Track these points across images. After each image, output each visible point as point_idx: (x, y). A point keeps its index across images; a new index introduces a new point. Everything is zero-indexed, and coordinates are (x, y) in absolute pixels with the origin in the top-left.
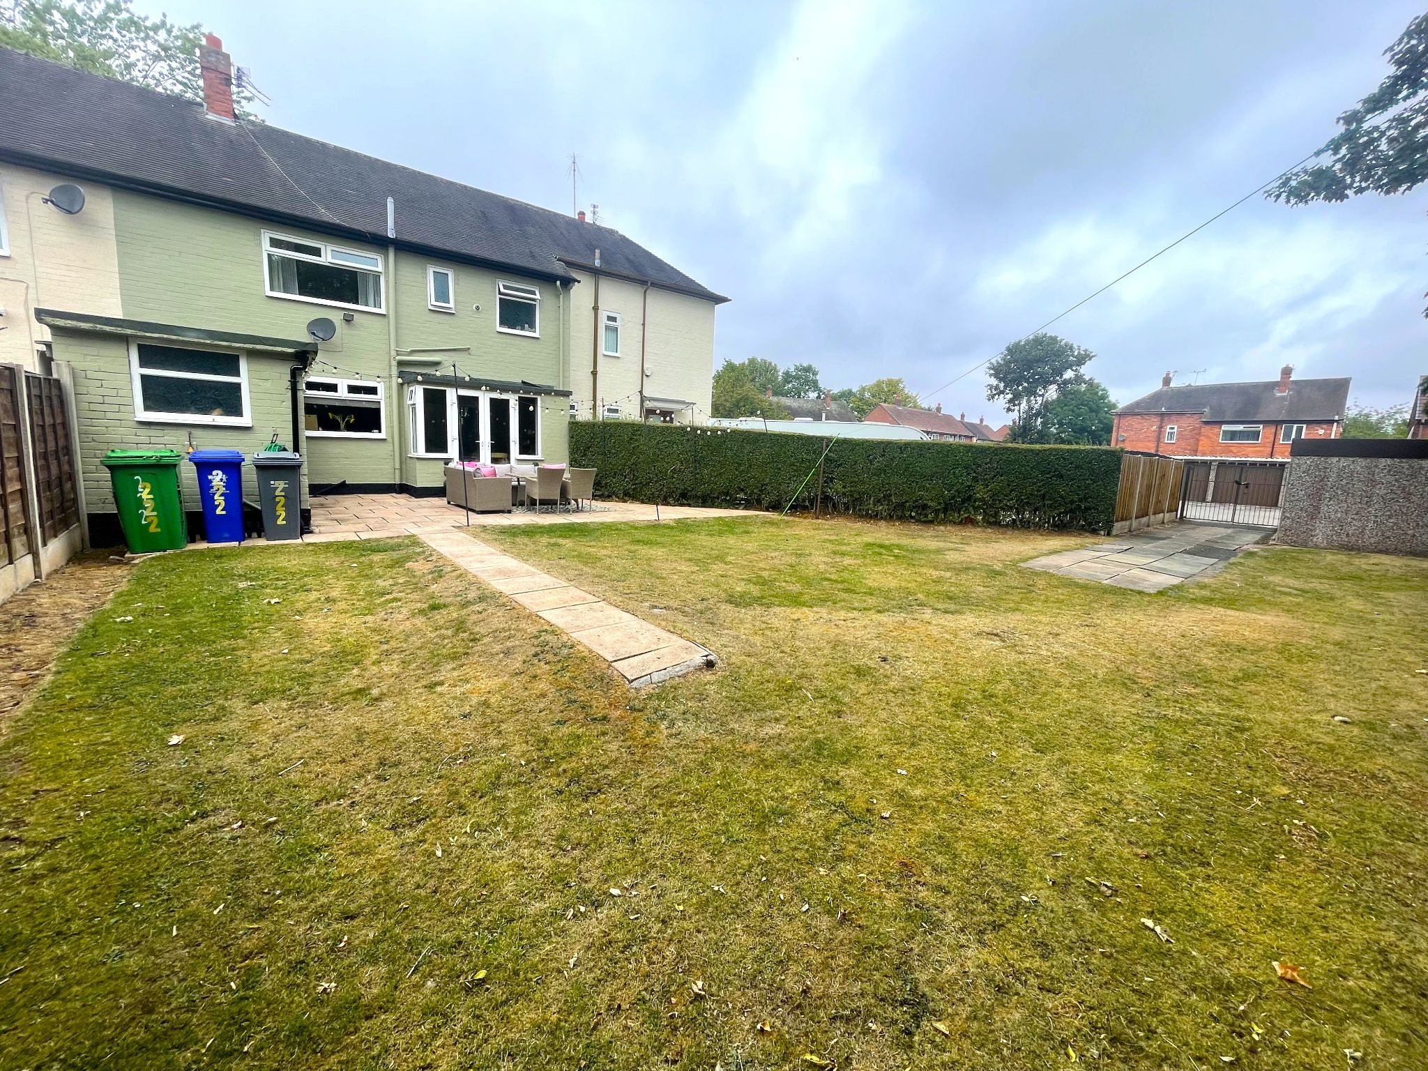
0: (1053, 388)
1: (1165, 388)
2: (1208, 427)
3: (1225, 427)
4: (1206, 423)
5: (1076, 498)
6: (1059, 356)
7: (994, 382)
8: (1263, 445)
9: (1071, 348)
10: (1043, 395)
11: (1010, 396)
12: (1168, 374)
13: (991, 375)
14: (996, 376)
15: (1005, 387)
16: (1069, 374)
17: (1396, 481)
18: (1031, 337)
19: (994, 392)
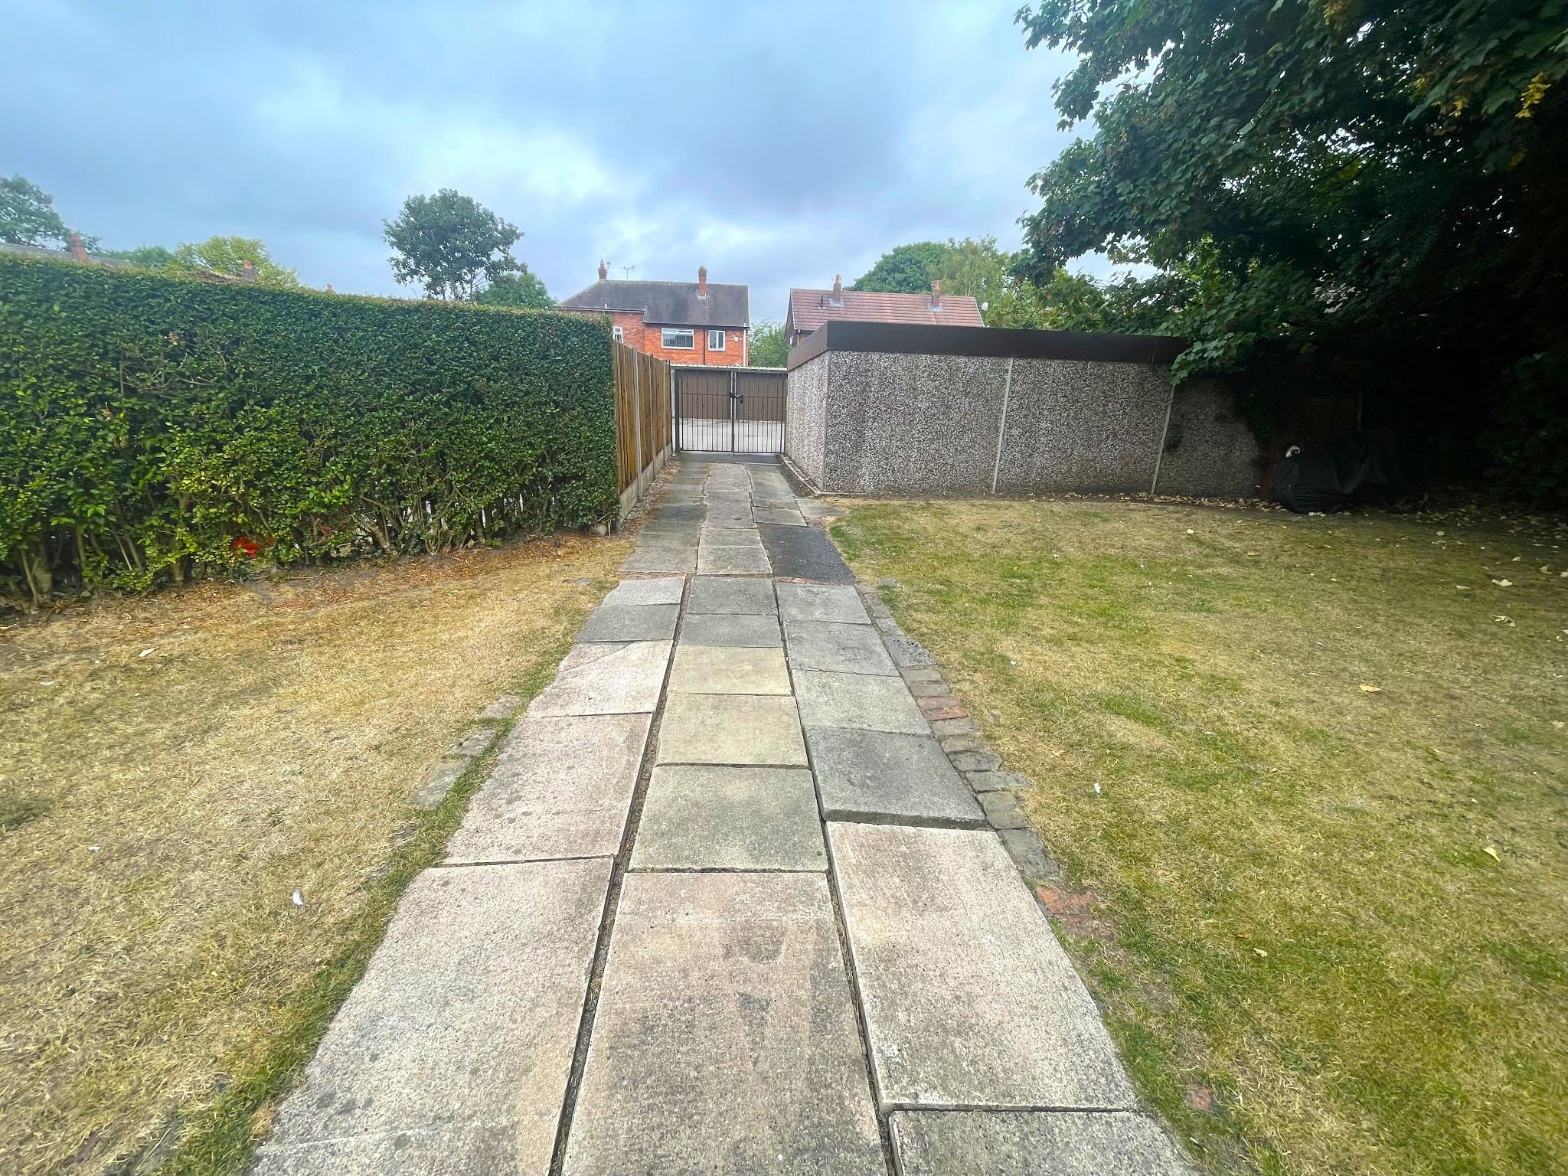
0: (481, 272)
1: (603, 282)
2: (650, 330)
3: (666, 331)
4: (648, 325)
5: (528, 456)
6: (479, 227)
7: (400, 255)
8: (696, 352)
9: (492, 218)
10: (470, 282)
11: (427, 279)
12: (602, 266)
13: (392, 244)
14: (400, 244)
15: (418, 265)
16: (496, 256)
17: (936, 388)
18: (438, 195)
19: (404, 271)
